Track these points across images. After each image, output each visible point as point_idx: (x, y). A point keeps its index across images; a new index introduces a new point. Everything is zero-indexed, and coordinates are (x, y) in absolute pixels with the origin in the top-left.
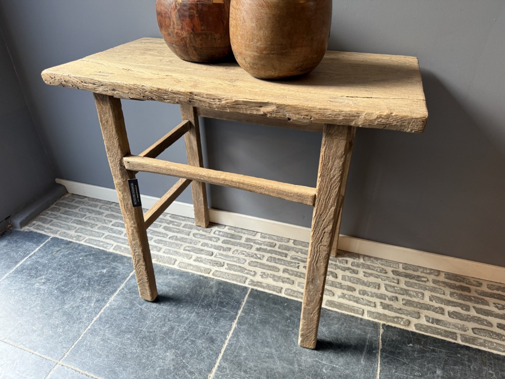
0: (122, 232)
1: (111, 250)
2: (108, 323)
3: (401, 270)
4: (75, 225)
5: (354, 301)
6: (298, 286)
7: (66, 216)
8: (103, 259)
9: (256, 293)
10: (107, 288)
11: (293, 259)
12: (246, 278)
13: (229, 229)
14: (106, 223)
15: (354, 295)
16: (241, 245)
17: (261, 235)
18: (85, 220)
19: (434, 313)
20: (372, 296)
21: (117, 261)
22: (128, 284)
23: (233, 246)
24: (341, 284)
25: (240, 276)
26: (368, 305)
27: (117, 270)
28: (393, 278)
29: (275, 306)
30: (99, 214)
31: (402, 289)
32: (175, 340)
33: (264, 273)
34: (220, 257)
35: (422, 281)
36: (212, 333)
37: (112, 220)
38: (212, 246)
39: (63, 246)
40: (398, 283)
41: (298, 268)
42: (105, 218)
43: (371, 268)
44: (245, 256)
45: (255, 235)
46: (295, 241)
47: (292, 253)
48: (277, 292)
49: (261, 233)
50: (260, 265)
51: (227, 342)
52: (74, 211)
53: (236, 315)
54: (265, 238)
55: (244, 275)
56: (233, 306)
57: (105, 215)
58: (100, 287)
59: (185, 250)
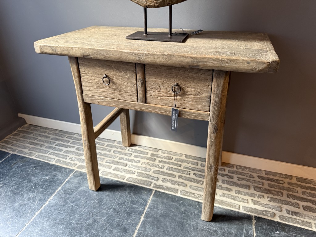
0: (62, 150)
1: (53, 162)
2: (46, 217)
3: (264, 175)
4: (29, 145)
5: (232, 199)
6: (190, 188)
7: (23, 139)
8: (47, 169)
9: (158, 193)
10: (48, 191)
11: (186, 168)
12: (152, 183)
13: (139, 147)
14: (51, 144)
15: (231, 194)
16: (148, 159)
17: (162, 151)
18: (36, 142)
19: (292, 207)
20: (245, 195)
21: (57, 171)
22: (64, 187)
23: (142, 159)
24: (221, 186)
25: (147, 181)
26: (242, 201)
27: (56, 177)
28: (259, 181)
29: (173, 203)
30: (47, 138)
31: (266, 189)
32: (96, 230)
33: (165, 178)
34: (132, 167)
35: (281, 183)
36: (126, 224)
37: (55, 141)
38: (126, 160)
39: (19, 160)
40: (263, 185)
41: (190, 175)
42: (51, 140)
43: (243, 174)
44: (151, 166)
45: (158, 152)
46: (186, 155)
47: (184, 164)
48: (174, 193)
49: (162, 150)
50: (161, 173)
51: (136, 231)
52: (30, 136)
53: (144, 211)
54: (165, 153)
55: (150, 180)
56: (141, 203)
57: (51, 138)
58: (43, 190)
59: (106, 162)
